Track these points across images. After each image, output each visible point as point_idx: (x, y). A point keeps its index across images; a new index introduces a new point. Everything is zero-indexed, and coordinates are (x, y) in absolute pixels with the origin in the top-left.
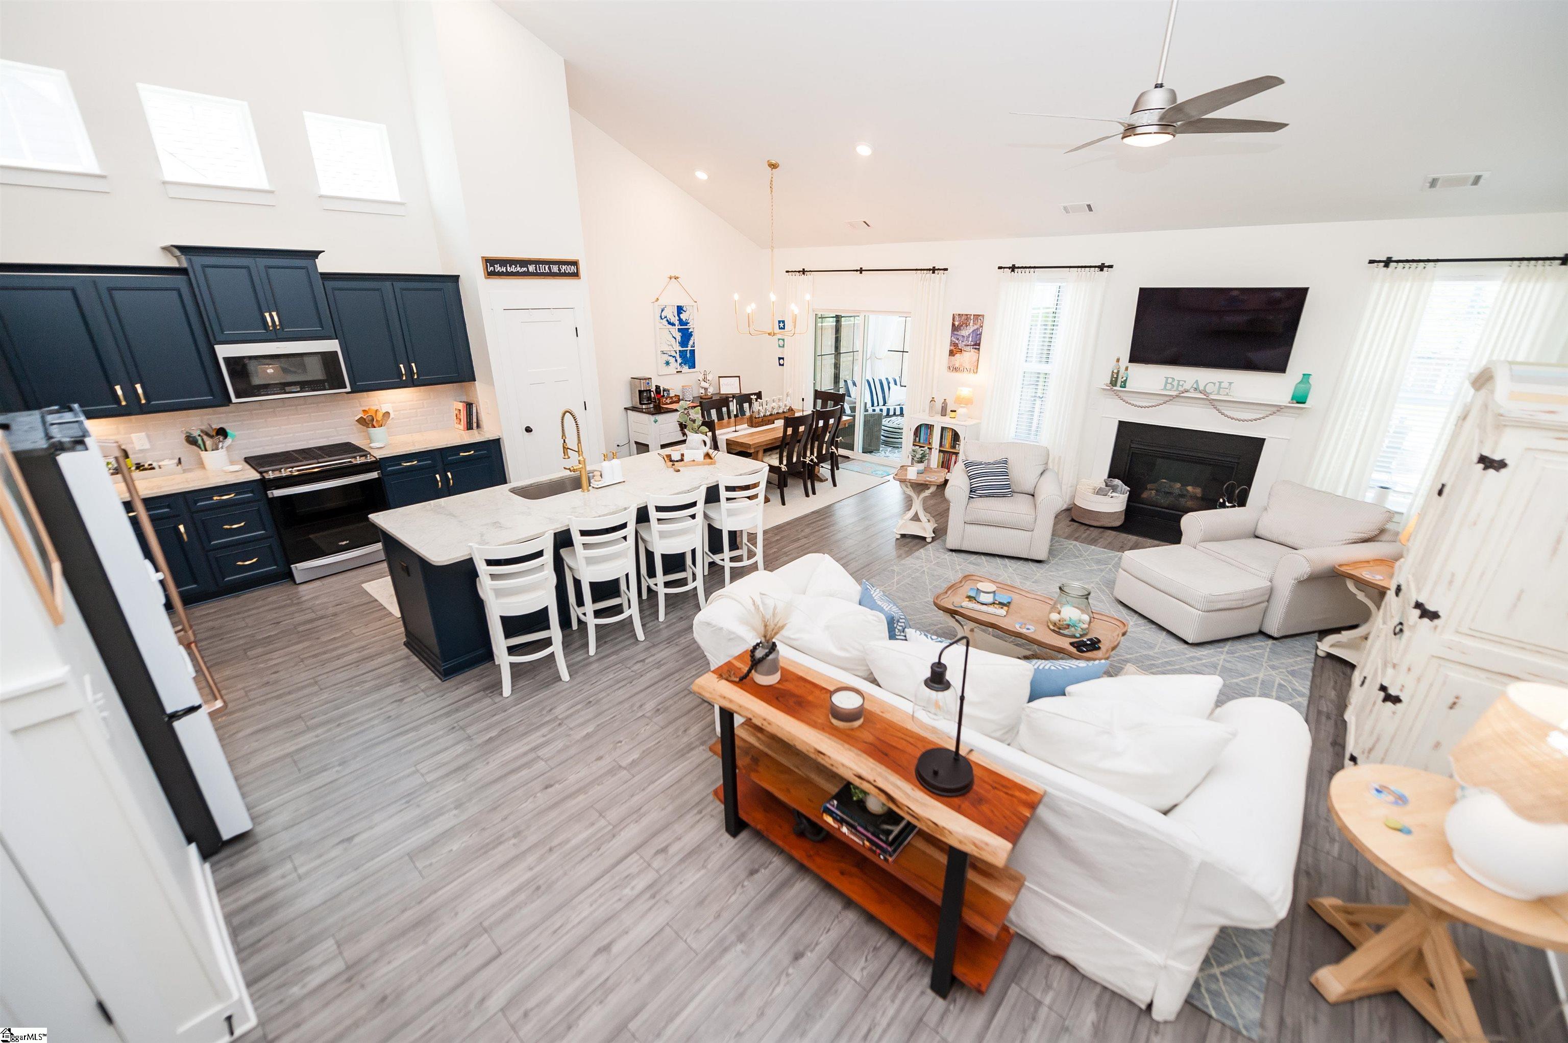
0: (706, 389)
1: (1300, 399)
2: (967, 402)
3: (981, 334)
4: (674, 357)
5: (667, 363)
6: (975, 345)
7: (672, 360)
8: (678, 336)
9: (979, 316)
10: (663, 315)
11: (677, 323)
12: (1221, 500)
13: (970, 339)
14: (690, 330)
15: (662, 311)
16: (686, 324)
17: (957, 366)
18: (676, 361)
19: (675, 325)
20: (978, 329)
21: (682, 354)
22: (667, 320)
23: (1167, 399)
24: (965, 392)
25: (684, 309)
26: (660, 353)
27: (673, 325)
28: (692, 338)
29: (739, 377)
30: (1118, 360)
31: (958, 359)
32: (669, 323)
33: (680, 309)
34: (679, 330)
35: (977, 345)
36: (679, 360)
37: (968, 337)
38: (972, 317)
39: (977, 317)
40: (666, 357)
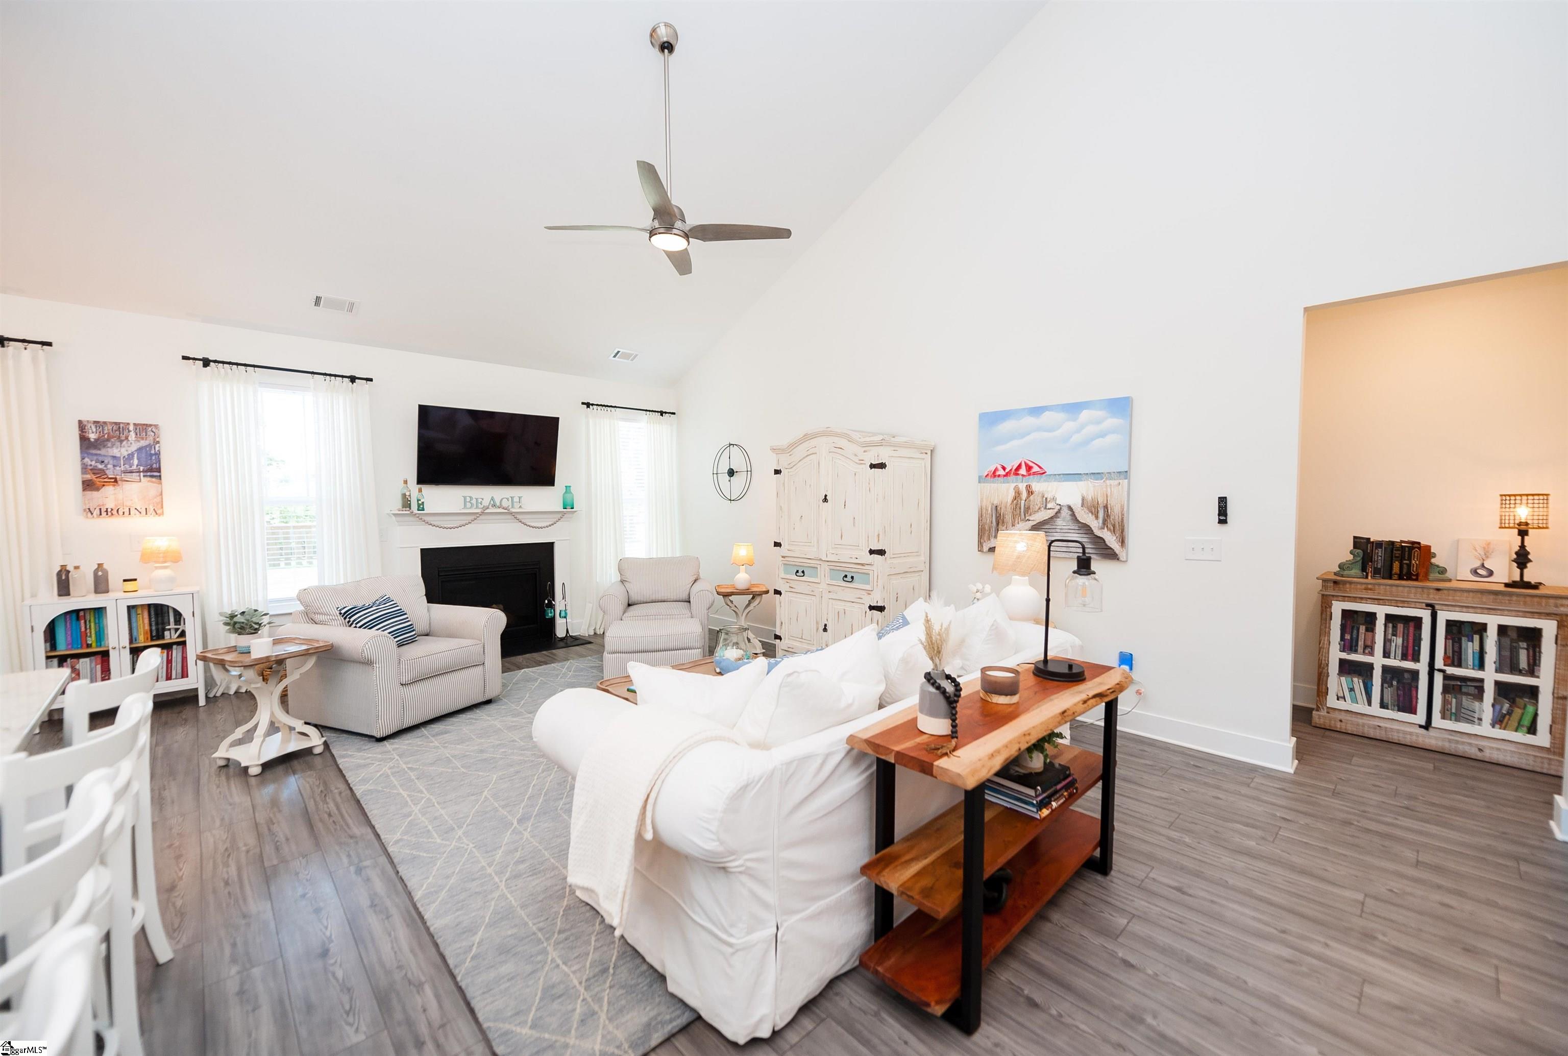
1: (568, 505)
2: (172, 558)
3: (158, 454)
6: (151, 470)
9: (151, 425)
12: (546, 602)
13: (136, 462)
17: (110, 505)
20: (149, 446)
23: (472, 517)
24: (162, 543)
30: (406, 482)
31: (108, 496)
35: (153, 470)
37: (131, 456)
38: (131, 428)
39: (143, 429)
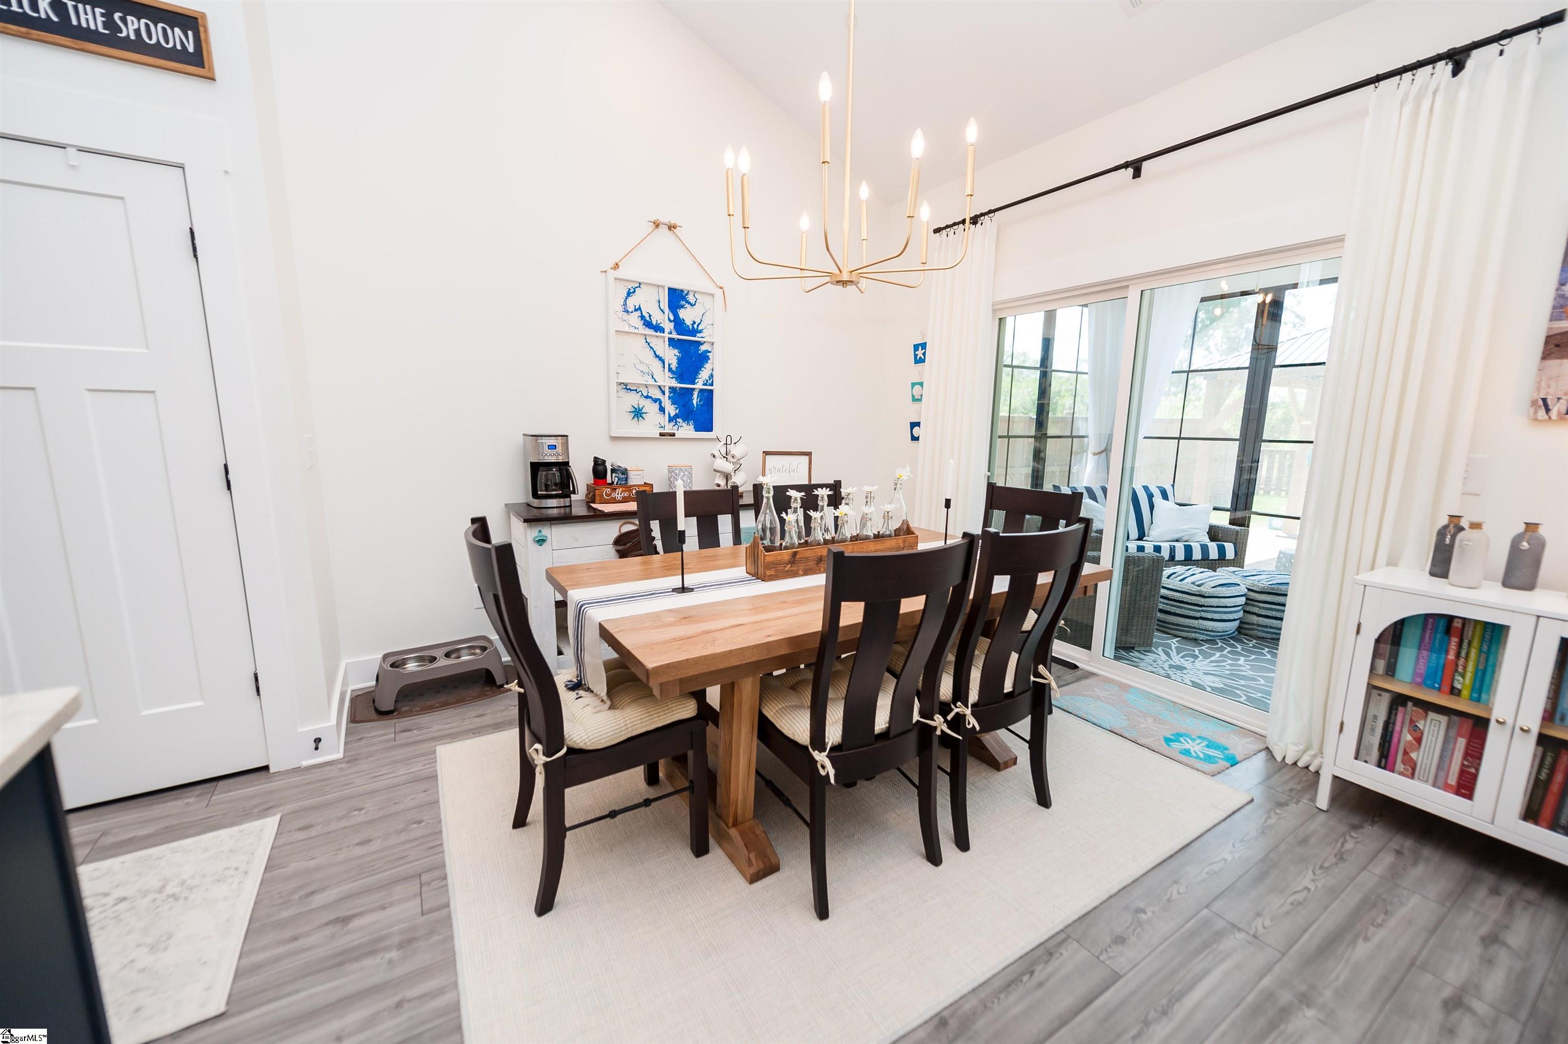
0: (727, 477)
4: (655, 400)
5: (638, 413)
7: (651, 409)
8: (672, 356)
10: (632, 302)
11: (669, 326)
14: (703, 348)
15: (629, 294)
16: (694, 332)
18: (662, 410)
19: (663, 330)
21: (680, 397)
22: (642, 317)
25: (691, 298)
26: (614, 387)
27: (658, 328)
28: (708, 366)
29: (809, 454)
32: (648, 324)
33: (677, 298)
34: (672, 342)
36: (671, 409)
40: (634, 400)
